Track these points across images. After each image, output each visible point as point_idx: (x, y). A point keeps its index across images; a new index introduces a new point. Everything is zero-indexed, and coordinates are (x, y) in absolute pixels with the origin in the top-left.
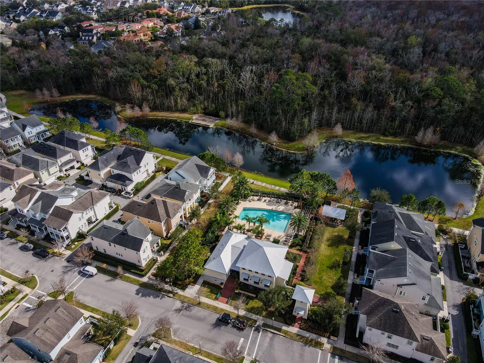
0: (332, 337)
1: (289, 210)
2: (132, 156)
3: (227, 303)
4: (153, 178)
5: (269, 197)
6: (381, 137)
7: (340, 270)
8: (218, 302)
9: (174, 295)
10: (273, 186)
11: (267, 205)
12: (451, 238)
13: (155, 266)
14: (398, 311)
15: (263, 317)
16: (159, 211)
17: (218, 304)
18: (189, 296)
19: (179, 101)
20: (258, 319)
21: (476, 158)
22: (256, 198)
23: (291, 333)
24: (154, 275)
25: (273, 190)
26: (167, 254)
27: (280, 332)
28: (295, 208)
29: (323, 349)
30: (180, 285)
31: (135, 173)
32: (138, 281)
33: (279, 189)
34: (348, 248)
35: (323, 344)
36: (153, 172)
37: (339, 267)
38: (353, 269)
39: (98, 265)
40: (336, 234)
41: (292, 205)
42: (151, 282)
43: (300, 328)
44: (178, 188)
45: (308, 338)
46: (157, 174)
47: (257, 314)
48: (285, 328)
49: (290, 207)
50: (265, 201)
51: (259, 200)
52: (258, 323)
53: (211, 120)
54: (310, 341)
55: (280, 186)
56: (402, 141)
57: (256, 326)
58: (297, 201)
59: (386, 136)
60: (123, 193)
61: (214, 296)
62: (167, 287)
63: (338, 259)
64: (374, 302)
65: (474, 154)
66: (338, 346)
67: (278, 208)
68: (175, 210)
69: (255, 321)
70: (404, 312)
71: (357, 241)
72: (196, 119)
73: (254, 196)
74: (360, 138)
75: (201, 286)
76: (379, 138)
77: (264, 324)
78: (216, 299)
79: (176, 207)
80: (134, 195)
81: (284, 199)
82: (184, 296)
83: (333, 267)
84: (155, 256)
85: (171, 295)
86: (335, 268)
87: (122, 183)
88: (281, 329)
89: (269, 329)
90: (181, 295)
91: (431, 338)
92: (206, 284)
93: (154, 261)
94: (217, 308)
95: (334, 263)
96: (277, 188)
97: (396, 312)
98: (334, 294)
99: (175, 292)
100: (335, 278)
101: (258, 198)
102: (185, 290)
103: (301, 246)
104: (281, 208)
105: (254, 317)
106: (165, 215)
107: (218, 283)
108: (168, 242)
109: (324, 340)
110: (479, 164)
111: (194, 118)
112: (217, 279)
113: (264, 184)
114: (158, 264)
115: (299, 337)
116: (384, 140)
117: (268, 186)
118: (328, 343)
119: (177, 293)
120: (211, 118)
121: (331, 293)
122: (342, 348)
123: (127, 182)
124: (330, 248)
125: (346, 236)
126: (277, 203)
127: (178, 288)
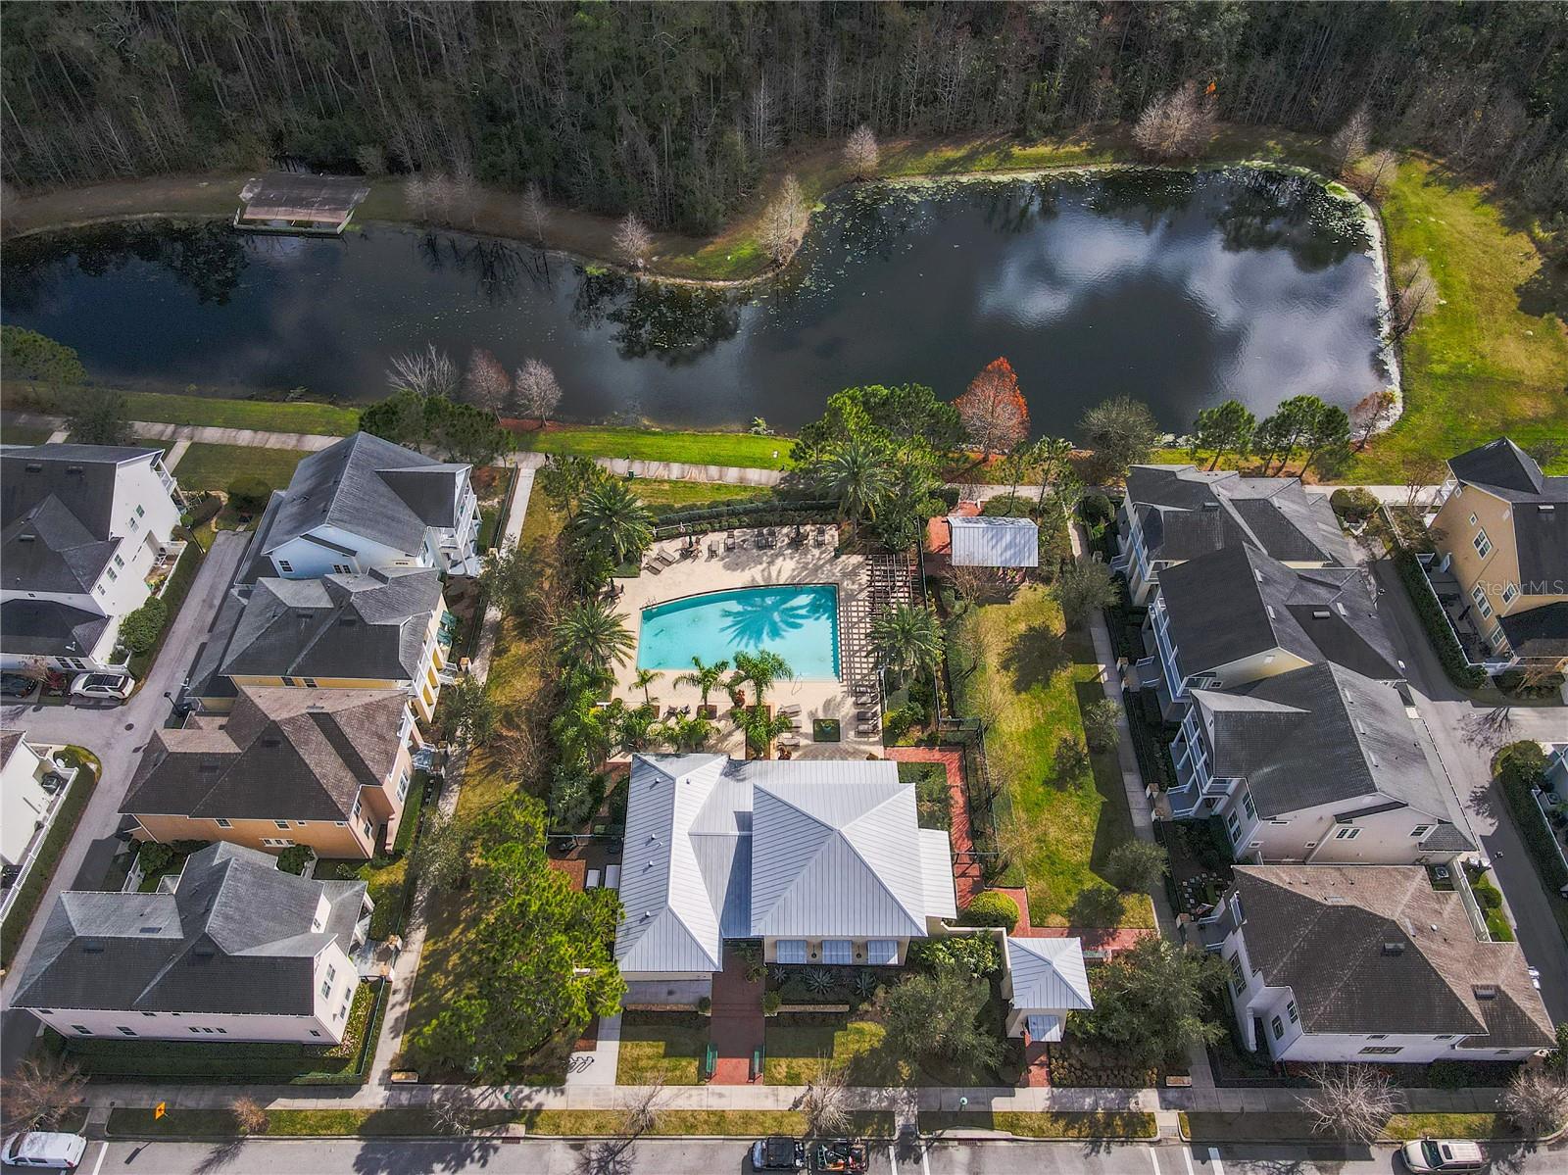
0: (1171, 1081)
1: (817, 568)
2: (52, 500)
3: (752, 1078)
4: (191, 563)
5: (721, 530)
6: (1016, 151)
7: (1089, 780)
8: (718, 1088)
9: (530, 1125)
10: (714, 470)
11: (727, 567)
12: (1376, 531)
13: (391, 1016)
14: (1401, 946)
15: (908, 1084)
16: (317, 771)
17: (721, 1095)
18: (589, 1106)
19: (143, 124)
20: (893, 1101)
21: (1336, 177)
22: (672, 548)
23: (1029, 1115)
24: (404, 1063)
25: (719, 488)
26: (419, 936)
27: (992, 1128)
28: (837, 557)
29: (1158, 1137)
30: (534, 1069)
31: (104, 579)
32: (345, 1116)
33: (742, 480)
34: (1082, 672)
35: (1151, 1118)
36: (177, 535)
37: (1084, 770)
38: (1133, 762)
39: (119, 1104)
40: (1022, 627)
41: (819, 544)
42: (404, 1098)
43: (1052, 1083)
44: (351, 623)
45: (1092, 1113)
46: (201, 535)
47: (880, 1084)
48: (1000, 1104)
49: (816, 552)
50: (712, 553)
51: (687, 553)
52: (900, 1121)
53: (325, 193)
54: (1108, 1125)
55: (742, 463)
56: (1091, 153)
57: (896, 1137)
58: (834, 521)
59: (1029, 142)
60: (78, 686)
61: (692, 1067)
62: (487, 1098)
63: (1066, 734)
64: (1304, 931)
65: (1327, 159)
66: (1200, 1106)
67: (774, 570)
68: (381, 737)
69: (888, 1116)
70: (1420, 943)
71: (1100, 637)
72: (258, 202)
73: (658, 539)
74: (944, 168)
75: (623, 1038)
76: (1009, 156)
77: (921, 1116)
78: (704, 1076)
79: (381, 719)
80: (137, 679)
81: (783, 524)
82: (571, 1113)
83: (1063, 776)
84: (373, 969)
85: (518, 1129)
86: (1074, 778)
87: (54, 641)
88: (989, 1114)
89: (948, 1134)
90: (560, 1113)
91: (1498, 988)
92: (638, 1023)
93: (375, 991)
94: (721, 1115)
95: (1060, 756)
96: (732, 474)
97: (1396, 953)
98: (1110, 892)
99: (530, 1106)
100: (1086, 820)
101: (678, 543)
102: (563, 1081)
103: (924, 723)
104: (785, 568)
105: (877, 1099)
106: (348, 777)
107: (683, 1001)
108: (396, 874)
109: (1148, 1100)
110: (1352, 197)
111: (246, 195)
112: (672, 986)
113: (675, 471)
114: (399, 997)
115: (1062, 1123)
116: (1026, 158)
117: (695, 474)
118: (1167, 1105)
119: (538, 1111)
120: (324, 184)
121: (1099, 890)
122: (1215, 1108)
123: (78, 631)
124: (1023, 695)
125: (1058, 627)
126: (760, 548)
127: (531, 1084)
